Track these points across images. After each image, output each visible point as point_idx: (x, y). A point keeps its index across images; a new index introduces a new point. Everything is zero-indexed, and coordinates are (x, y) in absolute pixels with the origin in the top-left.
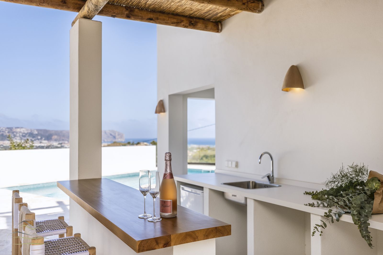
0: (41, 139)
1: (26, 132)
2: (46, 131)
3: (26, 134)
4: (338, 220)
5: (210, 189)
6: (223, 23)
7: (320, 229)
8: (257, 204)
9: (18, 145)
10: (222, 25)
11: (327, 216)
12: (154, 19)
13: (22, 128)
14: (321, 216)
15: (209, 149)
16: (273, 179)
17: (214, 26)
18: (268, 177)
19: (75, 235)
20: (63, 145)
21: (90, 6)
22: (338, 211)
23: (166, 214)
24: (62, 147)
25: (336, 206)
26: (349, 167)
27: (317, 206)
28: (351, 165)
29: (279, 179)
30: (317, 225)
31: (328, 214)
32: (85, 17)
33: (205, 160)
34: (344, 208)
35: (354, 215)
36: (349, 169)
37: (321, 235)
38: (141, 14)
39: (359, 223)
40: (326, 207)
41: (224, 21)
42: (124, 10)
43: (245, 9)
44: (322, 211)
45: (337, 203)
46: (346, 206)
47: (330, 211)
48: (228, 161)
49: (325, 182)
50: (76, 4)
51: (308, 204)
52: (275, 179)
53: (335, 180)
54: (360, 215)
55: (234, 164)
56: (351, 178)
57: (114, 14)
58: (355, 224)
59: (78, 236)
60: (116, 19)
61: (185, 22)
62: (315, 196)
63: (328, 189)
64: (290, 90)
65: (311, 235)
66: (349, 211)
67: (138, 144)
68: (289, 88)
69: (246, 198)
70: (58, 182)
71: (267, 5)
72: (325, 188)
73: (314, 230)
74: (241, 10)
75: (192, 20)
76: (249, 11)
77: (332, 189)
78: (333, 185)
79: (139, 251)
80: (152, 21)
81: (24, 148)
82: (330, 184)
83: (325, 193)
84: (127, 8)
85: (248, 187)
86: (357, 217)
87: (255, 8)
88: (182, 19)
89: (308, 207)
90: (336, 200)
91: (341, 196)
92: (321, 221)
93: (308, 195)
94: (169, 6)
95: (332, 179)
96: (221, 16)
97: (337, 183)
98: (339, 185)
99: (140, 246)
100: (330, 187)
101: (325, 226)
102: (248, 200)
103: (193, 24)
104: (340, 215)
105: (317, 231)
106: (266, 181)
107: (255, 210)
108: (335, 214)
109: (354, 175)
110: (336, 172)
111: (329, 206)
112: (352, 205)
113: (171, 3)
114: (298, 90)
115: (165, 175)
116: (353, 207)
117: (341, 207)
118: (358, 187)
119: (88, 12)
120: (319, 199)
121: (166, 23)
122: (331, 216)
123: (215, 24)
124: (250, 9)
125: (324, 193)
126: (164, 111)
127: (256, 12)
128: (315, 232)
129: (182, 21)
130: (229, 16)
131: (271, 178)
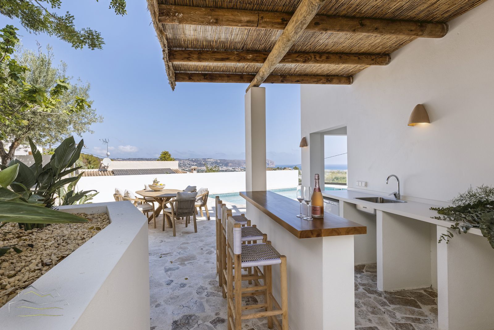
0: (222, 165)
1: (213, 161)
2: (225, 160)
3: (214, 162)
4: (465, 232)
5: (344, 202)
6: (353, 77)
7: (446, 238)
8: (385, 214)
9: (211, 169)
10: (353, 78)
11: (454, 228)
12: (300, 81)
13: (211, 159)
14: (448, 228)
15: (339, 173)
16: (399, 196)
17: (347, 80)
18: (395, 195)
19: (253, 225)
20: (235, 169)
21: (258, 78)
22: (465, 224)
23: (316, 216)
24: (234, 171)
25: (463, 221)
26: (478, 188)
27: (443, 220)
28: (480, 186)
29: (405, 197)
30: (443, 235)
31: (455, 226)
32: (255, 86)
33: (336, 181)
34: (472, 223)
35: (483, 228)
36: (478, 190)
37: (447, 243)
38: (291, 78)
39: (488, 235)
40: (452, 221)
41: (354, 75)
42: (279, 78)
43: (373, 63)
44: (449, 224)
45: (465, 218)
46: (475, 220)
47: (457, 224)
48: (358, 181)
49: (452, 200)
50: (249, 78)
51: (434, 217)
52: (401, 196)
53: (462, 198)
54: (490, 229)
55: (364, 184)
56: (480, 198)
57: (273, 81)
58: (484, 236)
59: (255, 226)
60: (274, 84)
61: (323, 80)
62: (441, 211)
63: (455, 206)
64: (415, 125)
65: (437, 243)
66: (478, 225)
67: (284, 169)
68: (415, 123)
69: (375, 210)
70: (240, 193)
71: (394, 58)
72: (451, 205)
73: (440, 238)
74: (370, 65)
75: (329, 78)
76: (377, 65)
77: (459, 206)
78: (460, 202)
79: (300, 237)
80: (299, 83)
81: (214, 171)
82: (457, 202)
83: (452, 210)
84: (281, 76)
85: (377, 202)
86: (487, 231)
87: (383, 62)
88: (321, 78)
89: (434, 220)
90: (463, 216)
91: (469, 212)
92: (448, 231)
93: (434, 211)
94: (311, 70)
95: (460, 198)
96: (352, 72)
97: (465, 201)
98: (467, 203)
99: (301, 234)
100: (457, 204)
101: (452, 236)
102: (377, 211)
103: (329, 80)
104: (467, 228)
105: (443, 240)
106: (393, 198)
107: (383, 219)
108: (463, 227)
109: (484, 195)
110: (464, 191)
111: (455, 220)
112: (481, 220)
113: (313, 67)
114: (424, 125)
115: (315, 189)
116: (482, 222)
117: (469, 221)
118: (488, 206)
119: (257, 82)
120: (445, 214)
121: (309, 83)
122: (458, 228)
123: (347, 78)
124: (378, 63)
125: (450, 209)
126: (307, 146)
127: (383, 65)
128: (442, 240)
129: (321, 79)
130: (360, 70)
131: (397, 195)
